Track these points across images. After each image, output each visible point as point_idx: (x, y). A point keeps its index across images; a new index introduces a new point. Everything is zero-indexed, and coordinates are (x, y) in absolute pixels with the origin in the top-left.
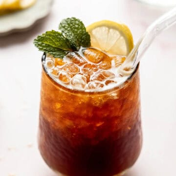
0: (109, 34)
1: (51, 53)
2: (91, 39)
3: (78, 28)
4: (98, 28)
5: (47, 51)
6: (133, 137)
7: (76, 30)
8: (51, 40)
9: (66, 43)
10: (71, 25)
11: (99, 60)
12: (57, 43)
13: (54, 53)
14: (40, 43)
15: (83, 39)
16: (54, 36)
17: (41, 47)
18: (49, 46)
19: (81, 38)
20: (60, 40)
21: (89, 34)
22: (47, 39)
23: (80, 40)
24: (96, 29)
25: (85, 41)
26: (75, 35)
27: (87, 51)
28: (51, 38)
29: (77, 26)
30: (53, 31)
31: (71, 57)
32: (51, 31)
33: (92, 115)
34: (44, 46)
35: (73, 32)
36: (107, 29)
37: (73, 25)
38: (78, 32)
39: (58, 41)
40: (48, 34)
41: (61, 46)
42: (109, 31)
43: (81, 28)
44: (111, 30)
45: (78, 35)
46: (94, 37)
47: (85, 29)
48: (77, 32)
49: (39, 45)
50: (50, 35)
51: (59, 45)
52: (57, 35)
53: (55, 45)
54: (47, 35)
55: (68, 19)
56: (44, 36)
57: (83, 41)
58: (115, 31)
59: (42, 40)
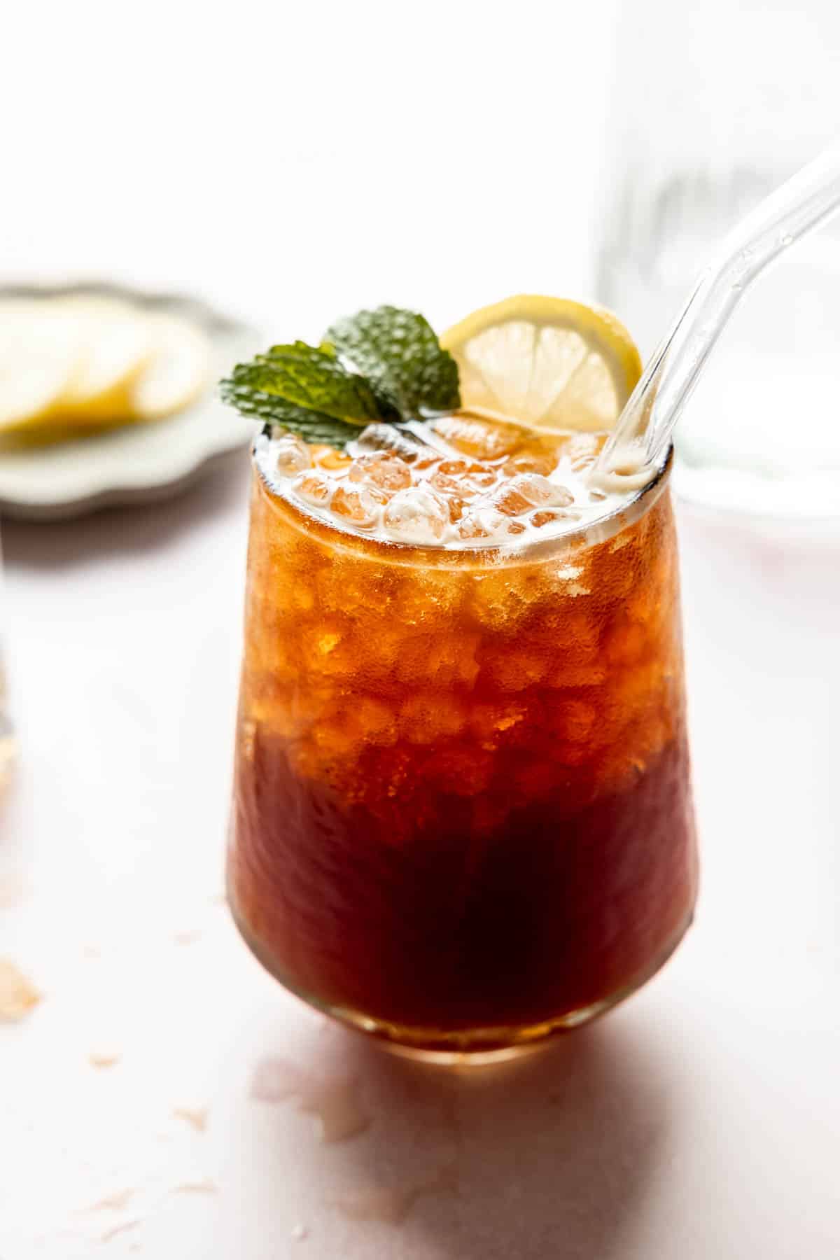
0: (540, 353)
1: (293, 425)
2: (463, 375)
3: (404, 343)
4: (493, 332)
5: (275, 417)
6: (655, 812)
7: (395, 349)
8: (294, 380)
9: (355, 390)
10: (375, 332)
11: (500, 449)
12: (315, 392)
13: (305, 428)
14: (244, 390)
15: (428, 381)
16: (303, 363)
17: (249, 405)
18: (281, 402)
19: (420, 379)
20: (328, 380)
21: (454, 356)
22: (275, 373)
23: (415, 386)
24: (483, 337)
25: (436, 386)
26: (391, 367)
27: (447, 423)
28: (291, 370)
29: (399, 334)
30: (298, 342)
31: (376, 443)
32: (292, 343)
33: (476, 670)
34: (260, 403)
35: (386, 357)
36: (530, 328)
37: (384, 333)
38: (408, 355)
39: (318, 384)
40: (278, 354)
41: (336, 403)
42: (537, 339)
43: (420, 339)
44: (548, 333)
45: (405, 366)
46: (478, 374)
47: (434, 339)
48: (399, 356)
49: (240, 397)
50: (287, 361)
51: (327, 399)
52: (315, 358)
53: (310, 400)
54: (277, 360)
55: (363, 313)
56: (262, 362)
57: (426, 388)
58: (562, 333)
59: (251, 382)
